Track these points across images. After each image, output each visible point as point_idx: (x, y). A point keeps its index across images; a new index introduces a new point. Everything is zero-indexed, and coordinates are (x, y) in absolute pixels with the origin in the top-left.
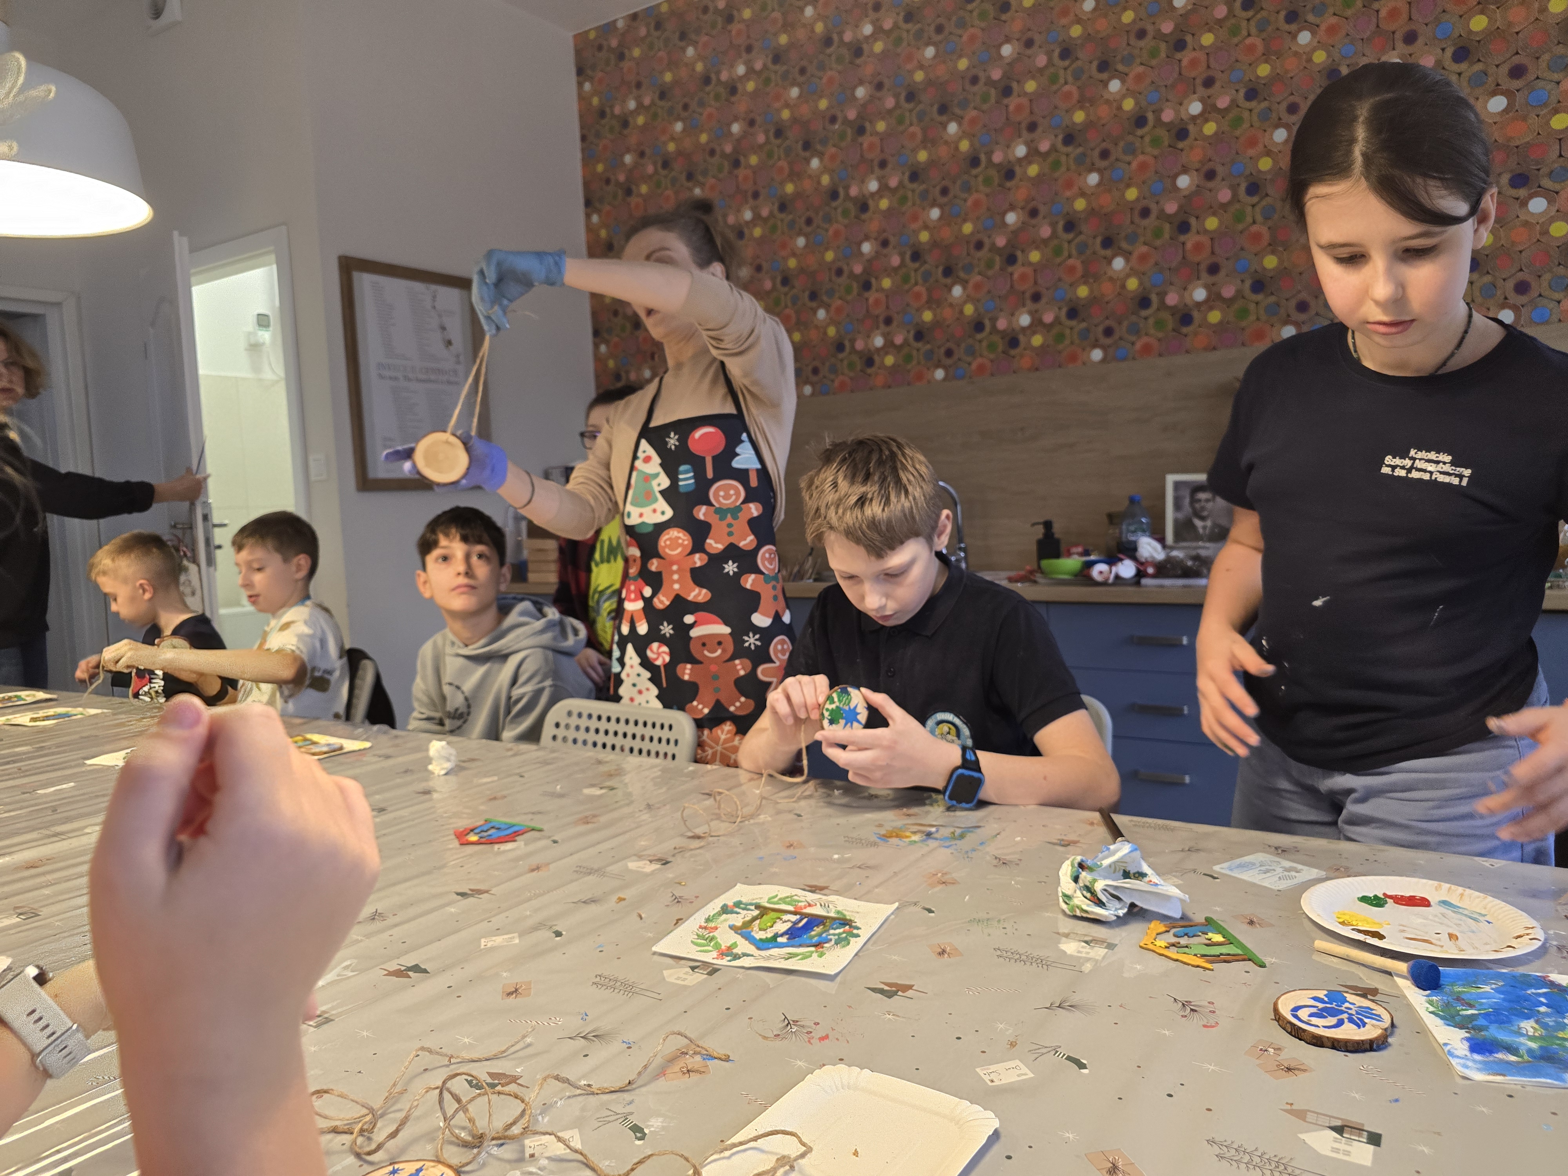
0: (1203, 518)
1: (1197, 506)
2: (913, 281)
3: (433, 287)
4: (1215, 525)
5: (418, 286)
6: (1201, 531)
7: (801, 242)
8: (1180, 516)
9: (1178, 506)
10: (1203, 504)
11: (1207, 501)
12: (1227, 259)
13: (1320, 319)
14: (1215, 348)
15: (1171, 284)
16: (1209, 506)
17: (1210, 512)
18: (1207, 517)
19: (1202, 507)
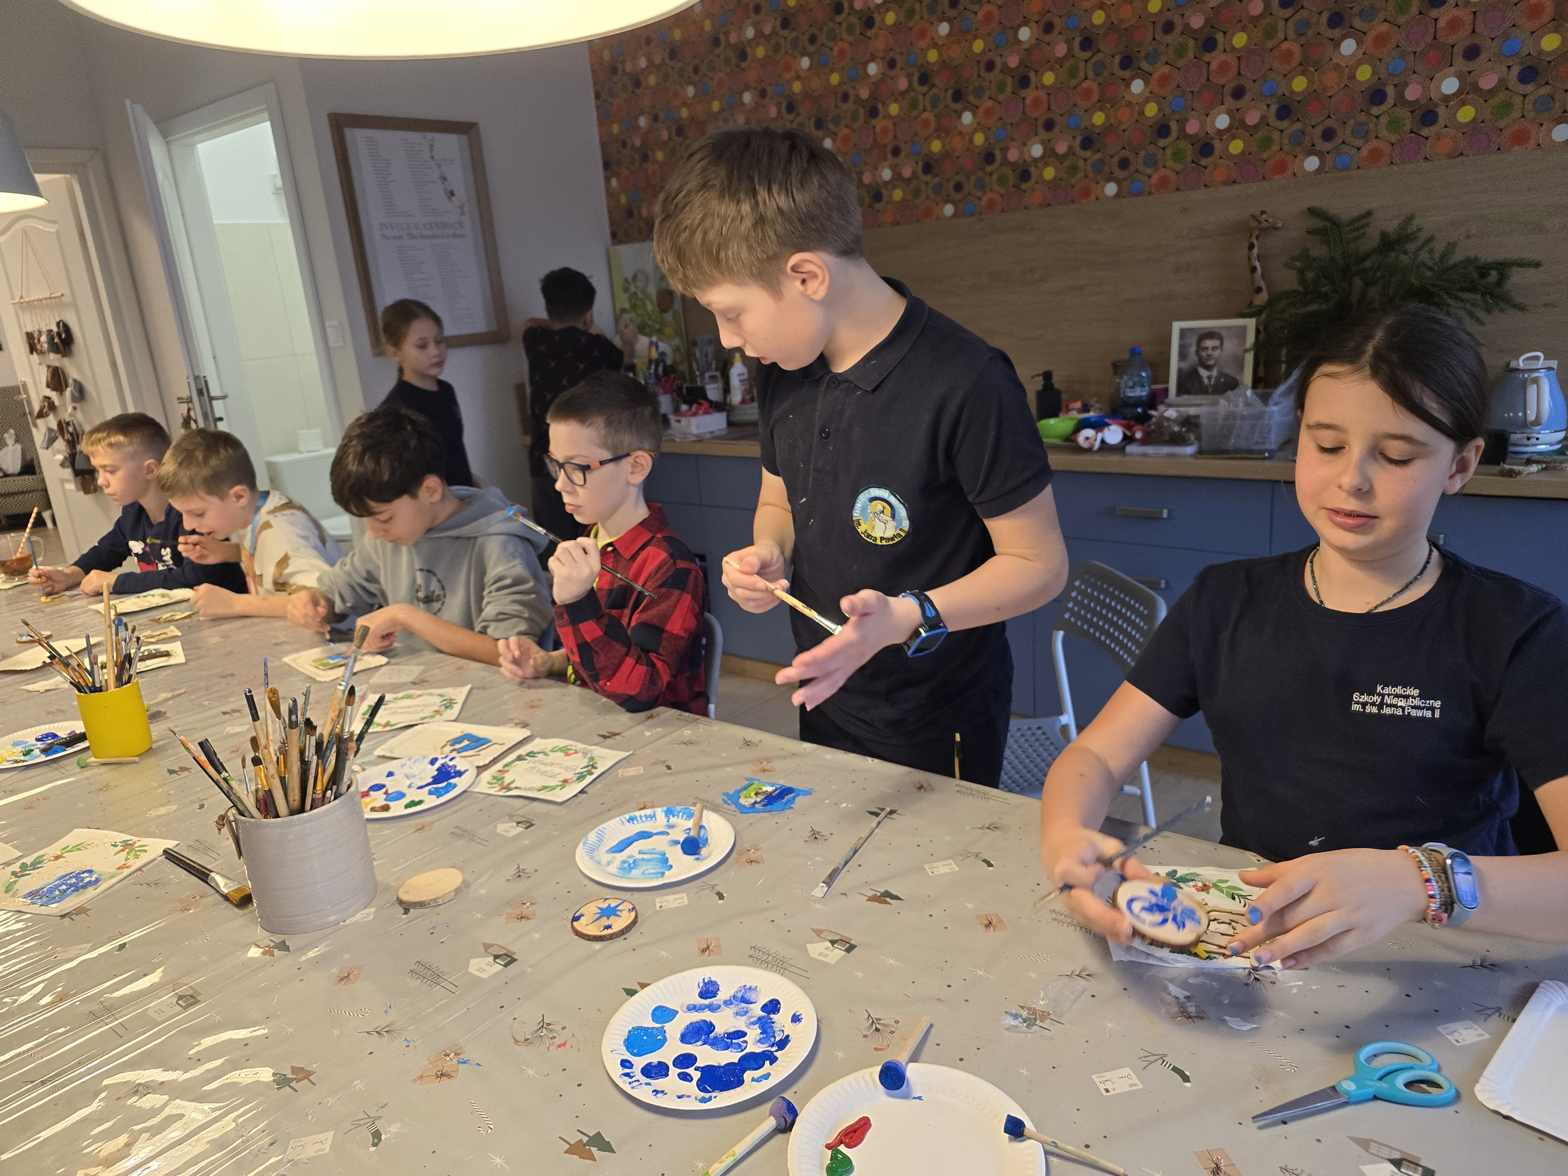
0: (1208, 368)
1: (1204, 354)
2: (921, 107)
3: (429, 135)
4: (1221, 374)
5: (414, 137)
6: (1206, 381)
7: (805, 62)
8: (1185, 365)
9: (1182, 356)
10: (1210, 352)
11: (1214, 348)
12: (1254, 81)
13: (1346, 148)
14: (1234, 182)
15: (1193, 110)
16: (1216, 353)
17: (1217, 360)
18: (1213, 366)
19: (1209, 356)
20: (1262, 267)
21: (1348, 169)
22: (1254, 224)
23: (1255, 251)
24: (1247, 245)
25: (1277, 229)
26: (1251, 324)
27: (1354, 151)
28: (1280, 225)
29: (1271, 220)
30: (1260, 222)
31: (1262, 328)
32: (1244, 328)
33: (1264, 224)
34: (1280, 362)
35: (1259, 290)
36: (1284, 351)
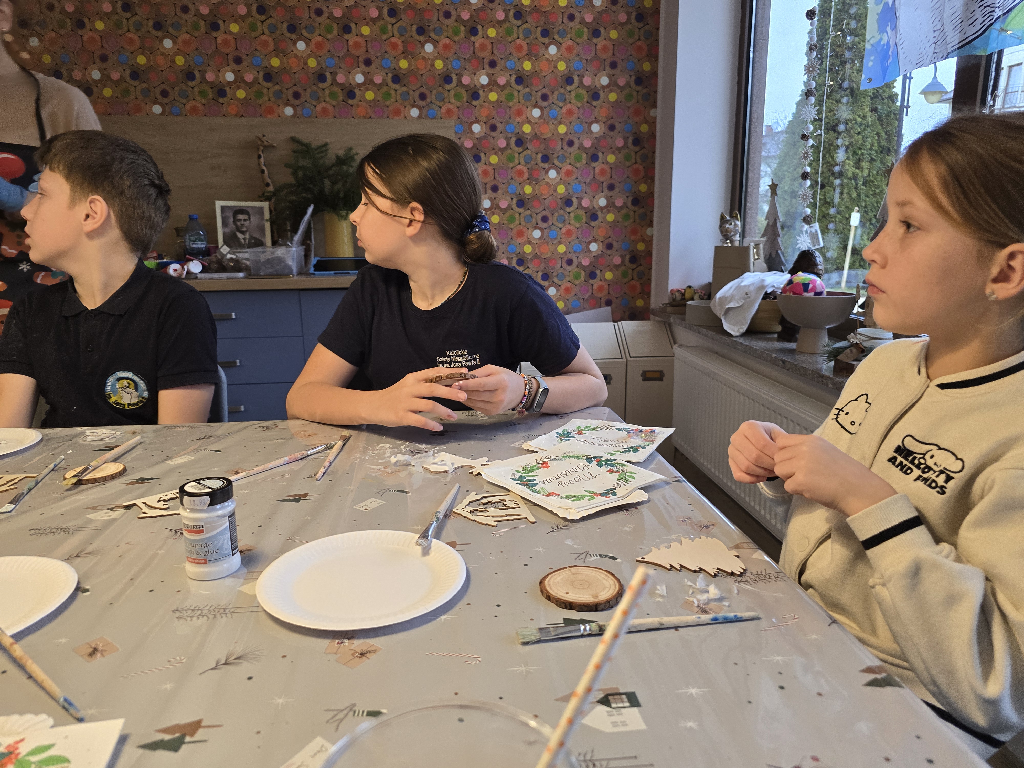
0: (243, 233)
1: (239, 223)
4: (251, 237)
8: (227, 230)
9: (225, 224)
10: (243, 222)
11: (245, 220)
12: (247, 55)
13: (307, 105)
14: (242, 116)
15: (209, 65)
16: (247, 223)
17: (248, 228)
18: (246, 231)
19: (242, 225)
20: (268, 172)
21: (310, 117)
22: (259, 142)
23: (262, 160)
24: (256, 156)
25: (274, 147)
26: (266, 205)
27: (312, 107)
28: (275, 145)
29: (270, 141)
30: (263, 142)
31: (273, 209)
32: (262, 208)
33: (266, 143)
34: (286, 230)
35: (268, 185)
36: (288, 223)
